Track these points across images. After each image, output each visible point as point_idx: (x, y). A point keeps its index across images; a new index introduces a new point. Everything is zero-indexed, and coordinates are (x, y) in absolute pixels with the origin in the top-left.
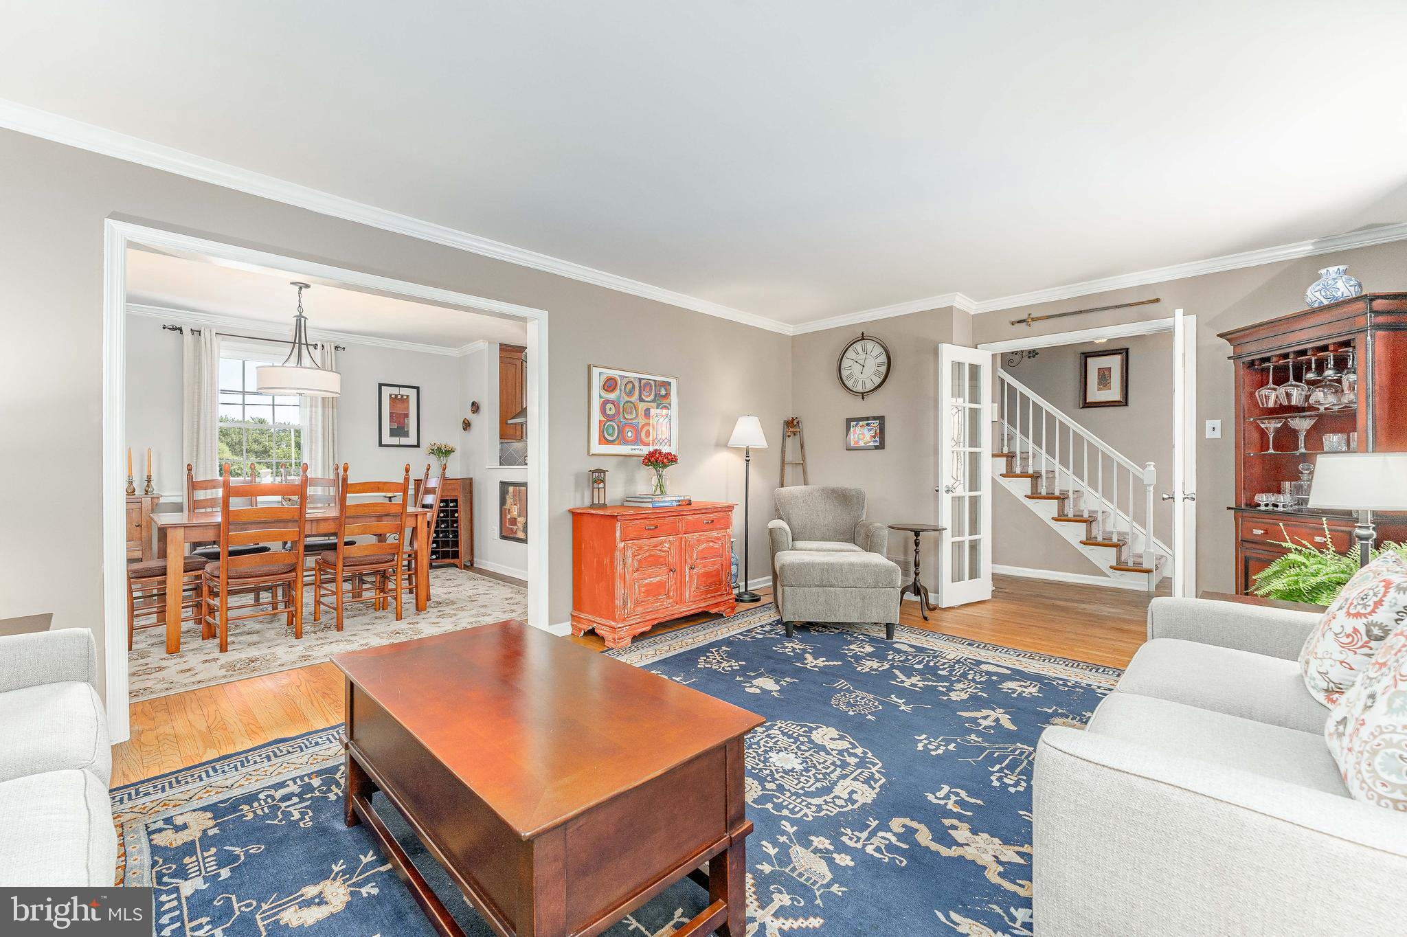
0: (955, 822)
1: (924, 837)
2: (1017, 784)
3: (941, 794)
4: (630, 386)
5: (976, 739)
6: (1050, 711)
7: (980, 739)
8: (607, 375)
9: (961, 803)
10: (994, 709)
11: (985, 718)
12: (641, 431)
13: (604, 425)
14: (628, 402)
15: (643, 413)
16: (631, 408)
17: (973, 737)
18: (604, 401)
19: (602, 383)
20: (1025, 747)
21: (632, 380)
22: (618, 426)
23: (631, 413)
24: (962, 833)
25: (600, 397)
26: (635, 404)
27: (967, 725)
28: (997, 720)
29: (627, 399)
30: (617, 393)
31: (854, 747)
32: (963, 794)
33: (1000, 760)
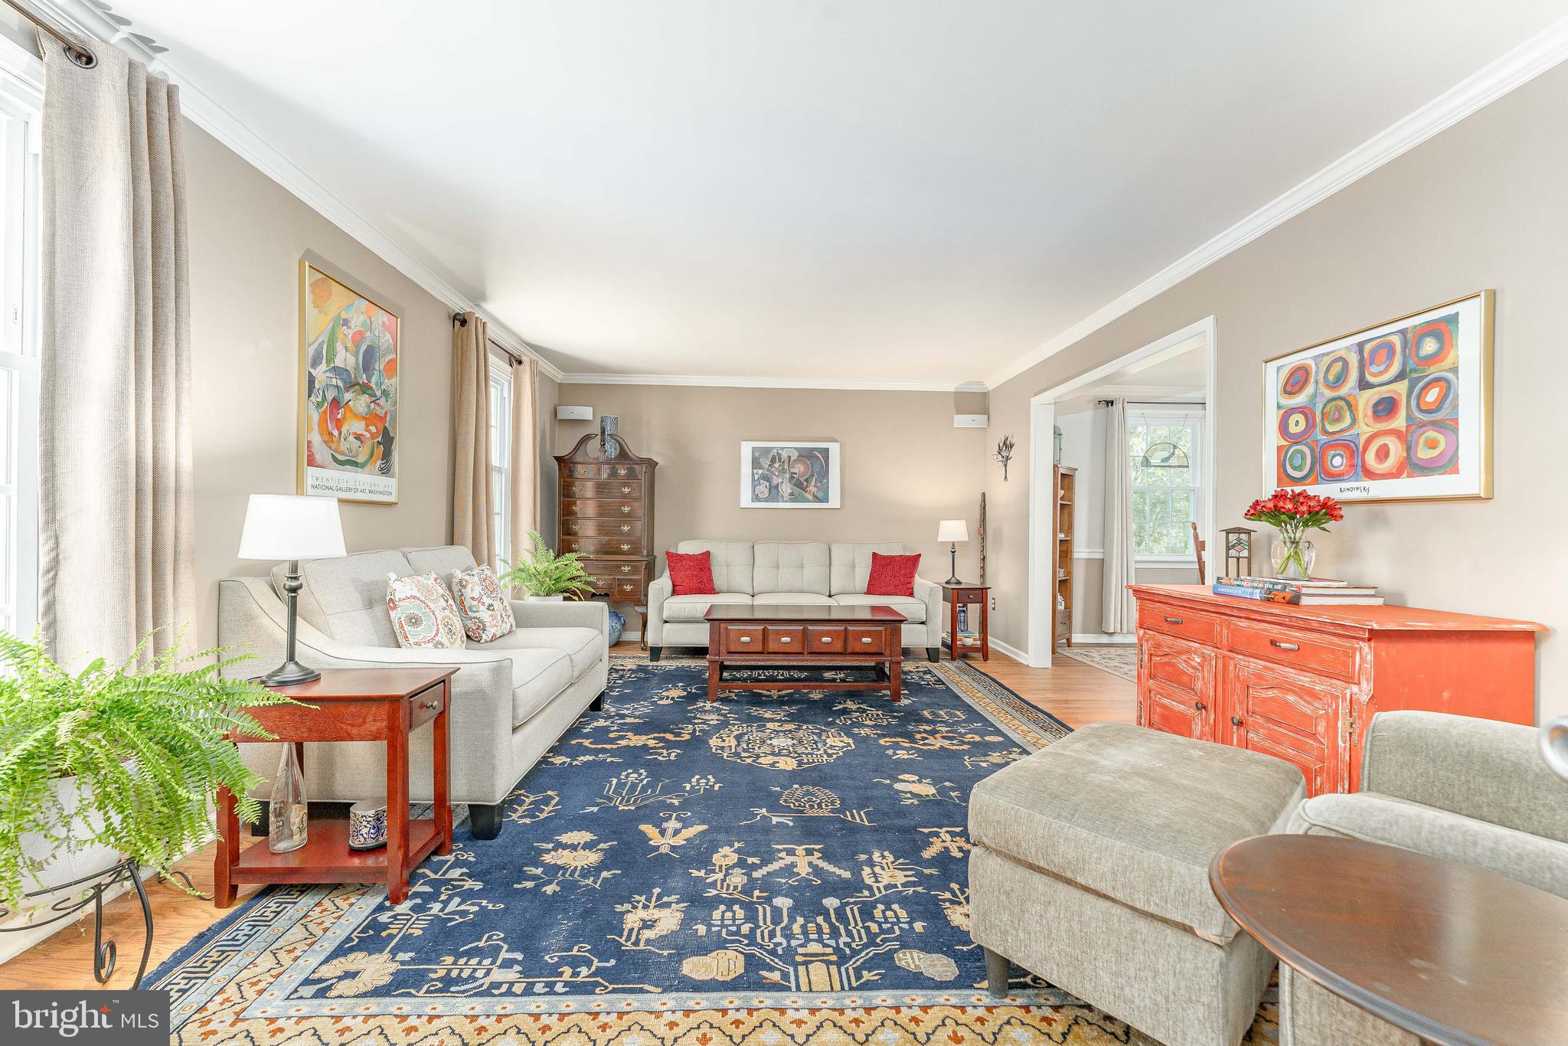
0: (657, 745)
1: (669, 736)
2: (627, 776)
3: (673, 755)
4: (1339, 366)
5: (672, 801)
6: (605, 874)
7: (669, 801)
8: (1289, 368)
9: (660, 754)
10: (673, 848)
11: (676, 832)
12: (1365, 449)
13: (1286, 453)
14: (1334, 399)
15: (1370, 413)
16: (1339, 410)
17: (676, 802)
18: (1285, 412)
19: (1282, 382)
20: (626, 808)
21: (1342, 353)
22: (1312, 451)
23: (1338, 420)
24: (651, 743)
25: (1279, 407)
26: (1350, 399)
27: (689, 814)
28: (663, 832)
29: (1329, 394)
30: (1310, 389)
31: (754, 761)
32: (660, 758)
33: (644, 789)
